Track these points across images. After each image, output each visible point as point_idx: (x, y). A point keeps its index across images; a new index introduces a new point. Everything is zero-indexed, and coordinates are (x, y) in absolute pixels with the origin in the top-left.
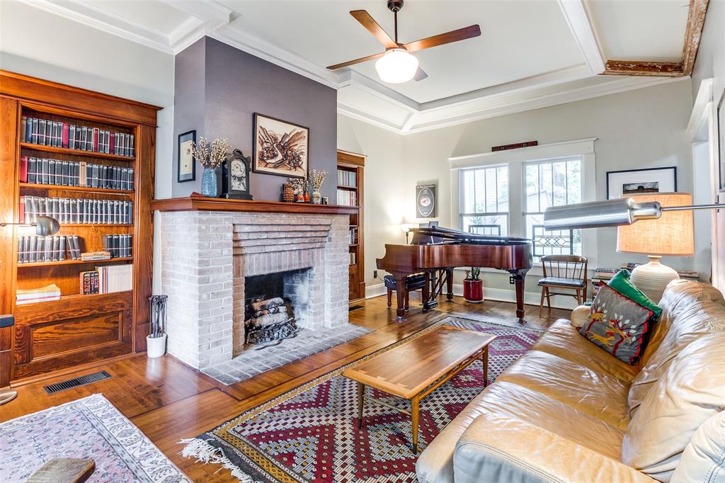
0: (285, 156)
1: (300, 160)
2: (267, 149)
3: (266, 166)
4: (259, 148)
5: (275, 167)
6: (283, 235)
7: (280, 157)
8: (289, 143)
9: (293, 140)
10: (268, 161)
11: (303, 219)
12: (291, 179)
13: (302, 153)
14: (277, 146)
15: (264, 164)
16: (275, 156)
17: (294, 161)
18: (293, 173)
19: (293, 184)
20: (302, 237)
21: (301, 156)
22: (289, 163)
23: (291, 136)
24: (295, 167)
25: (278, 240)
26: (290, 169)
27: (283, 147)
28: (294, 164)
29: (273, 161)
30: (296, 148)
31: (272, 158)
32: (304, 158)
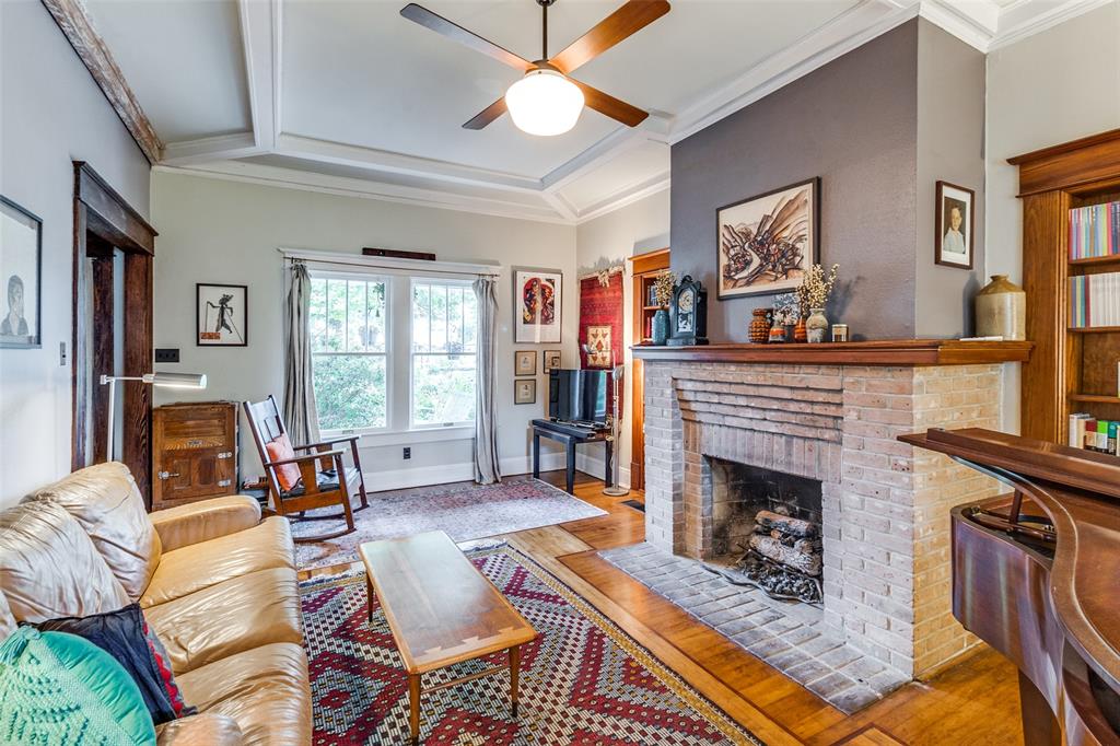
0: (765, 258)
1: (795, 255)
2: (735, 258)
3: (734, 286)
4: (724, 261)
5: (748, 283)
6: (742, 401)
7: (756, 261)
8: (771, 231)
9: (781, 219)
10: (736, 277)
11: (769, 375)
12: (778, 297)
13: (800, 238)
14: (750, 246)
15: (731, 284)
16: (748, 263)
17: (786, 260)
18: (783, 284)
19: (783, 304)
20: (778, 410)
21: (798, 245)
22: (774, 266)
23: (775, 217)
24: (785, 272)
25: (740, 409)
26: (777, 278)
27: (761, 244)
28: (783, 266)
29: (745, 274)
30: (785, 234)
31: (743, 269)
32: (806, 249)
